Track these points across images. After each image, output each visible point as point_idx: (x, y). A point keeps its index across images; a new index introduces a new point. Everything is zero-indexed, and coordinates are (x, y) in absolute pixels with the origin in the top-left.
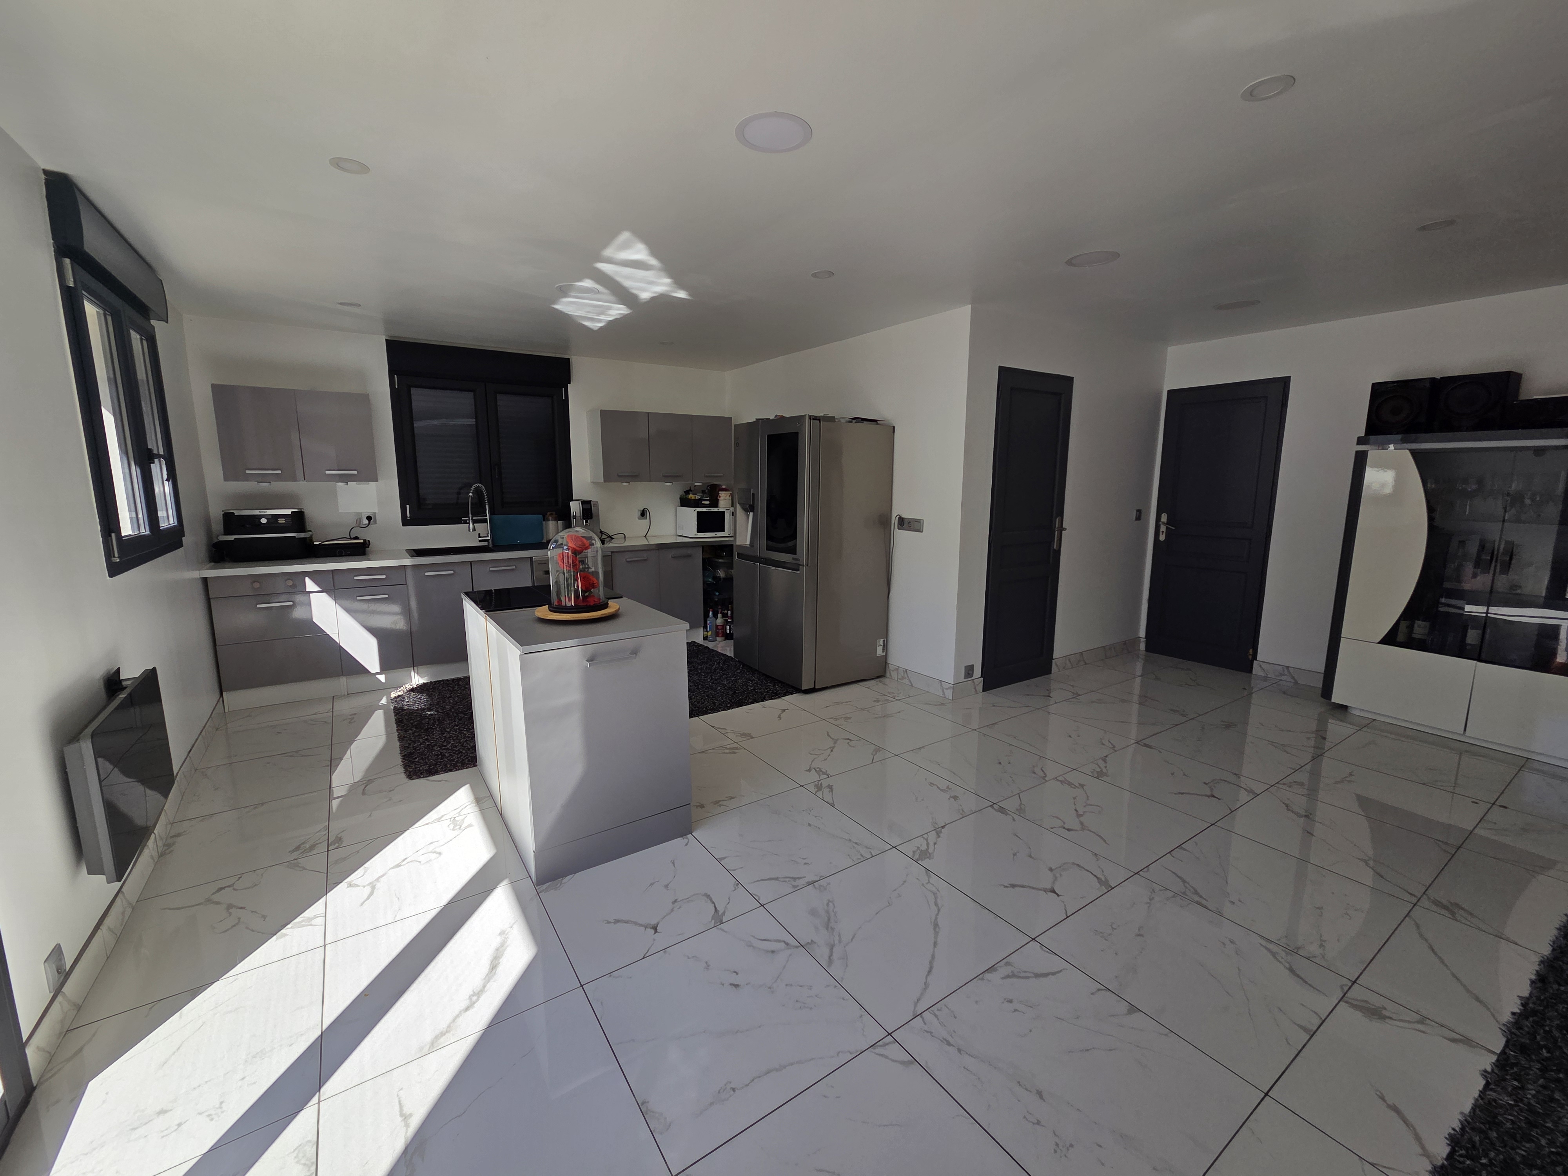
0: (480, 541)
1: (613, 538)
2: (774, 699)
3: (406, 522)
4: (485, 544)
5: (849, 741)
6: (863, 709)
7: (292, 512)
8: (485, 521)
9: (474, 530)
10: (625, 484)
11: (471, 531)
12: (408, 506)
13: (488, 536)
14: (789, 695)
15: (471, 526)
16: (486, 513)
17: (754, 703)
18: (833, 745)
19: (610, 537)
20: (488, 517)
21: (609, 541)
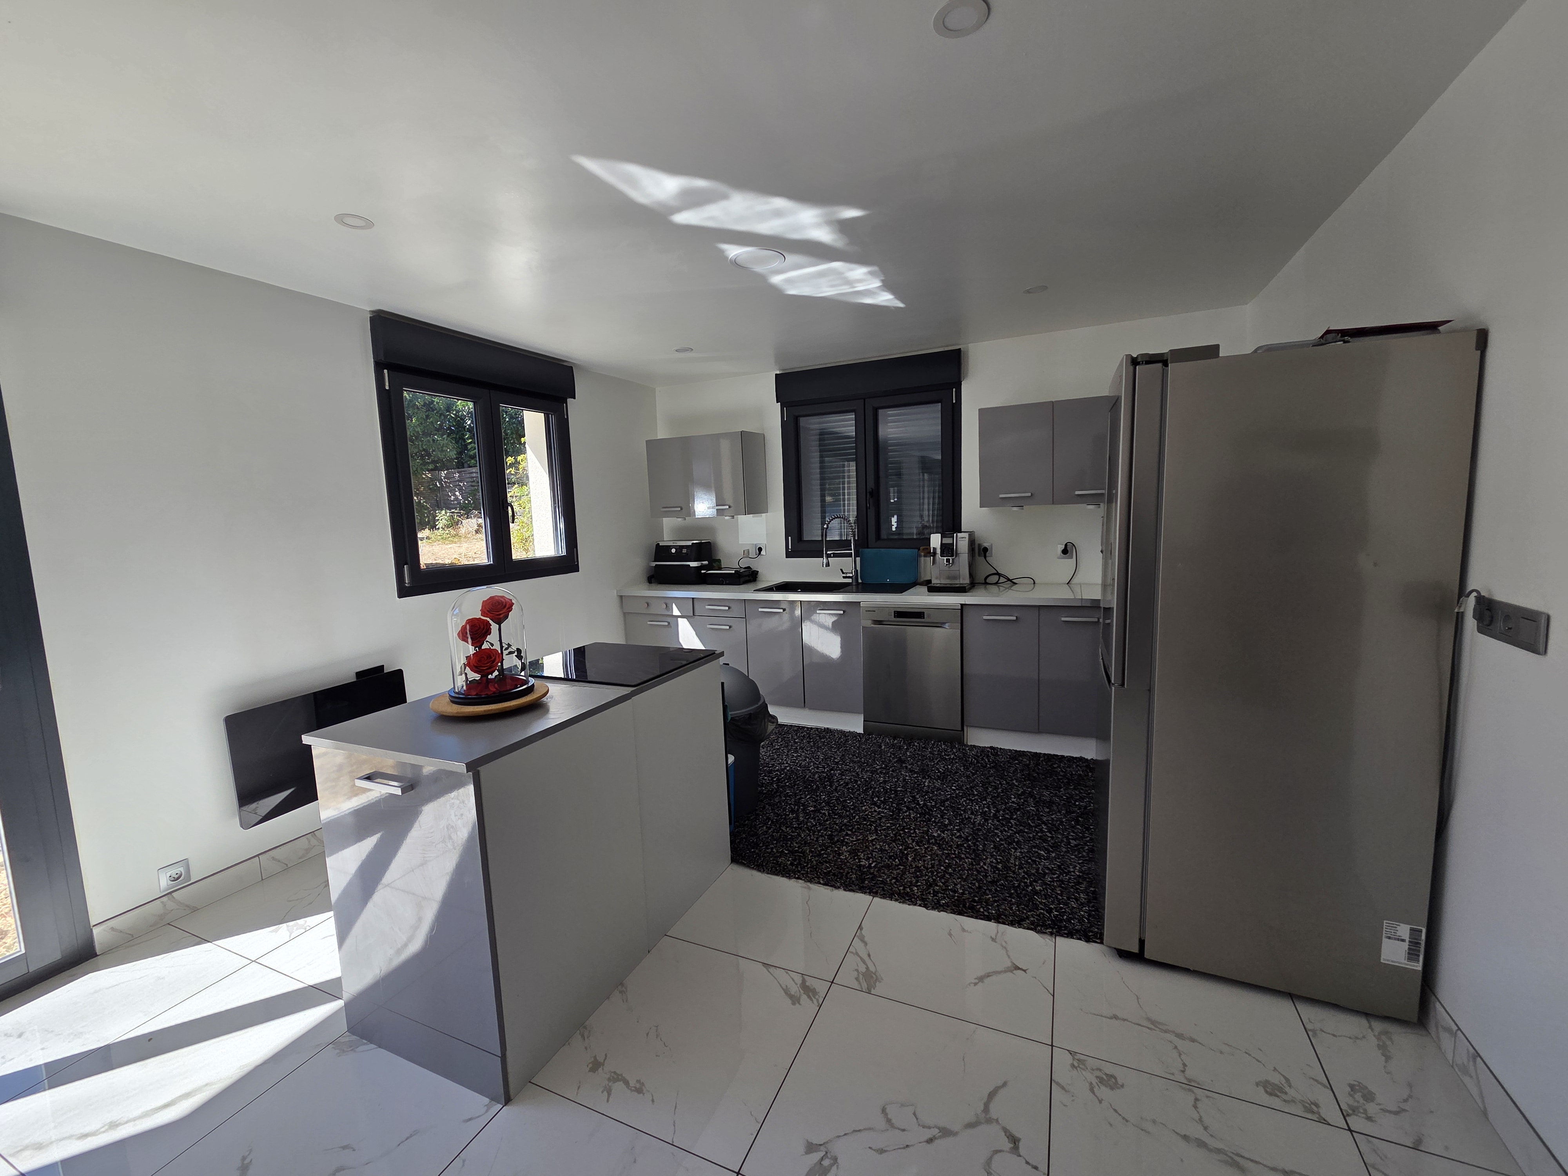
0: (844, 577)
1: (1016, 584)
2: (1038, 932)
3: (789, 555)
4: (850, 580)
5: (1007, 1145)
6: (1190, 1085)
7: (692, 543)
8: (850, 555)
9: (828, 565)
10: (1015, 509)
11: (824, 566)
12: (790, 538)
13: (852, 573)
14: (1080, 939)
15: (825, 561)
16: (851, 546)
17: (990, 920)
18: (956, 1127)
19: (1010, 580)
20: (853, 552)
21: (1008, 588)
